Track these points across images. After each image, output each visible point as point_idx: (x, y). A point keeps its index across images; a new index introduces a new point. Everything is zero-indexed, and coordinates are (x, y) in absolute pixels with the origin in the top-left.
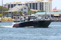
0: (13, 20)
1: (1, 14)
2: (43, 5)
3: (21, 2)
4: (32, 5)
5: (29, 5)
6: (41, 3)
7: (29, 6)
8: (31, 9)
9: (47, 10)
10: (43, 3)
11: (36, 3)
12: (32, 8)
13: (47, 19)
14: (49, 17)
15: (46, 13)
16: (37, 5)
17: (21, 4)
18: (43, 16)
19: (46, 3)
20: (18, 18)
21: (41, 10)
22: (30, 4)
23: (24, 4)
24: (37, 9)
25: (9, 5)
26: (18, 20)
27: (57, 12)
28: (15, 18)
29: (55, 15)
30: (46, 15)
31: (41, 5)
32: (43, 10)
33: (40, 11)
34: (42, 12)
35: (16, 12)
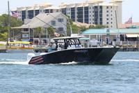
0: (34, 46)
1: (6, 34)
2: (101, 12)
3: (50, 6)
4: (76, 11)
5: (69, 12)
6: (96, 7)
7: (70, 15)
8: (74, 21)
9: (110, 25)
10: (101, 7)
11: (87, 8)
12: (76, 18)
13: (111, 44)
14: (115, 40)
15: (108, 31)
16: (87, 12)
17: (52, 11)
18: (101, 38)
19: (108, 7)
20: (45, 41)
21: (96, 23)
22: (73, 9)
23: (57, 11)
24: (87, 21)
25: (24, 12)
26: (44, 48)
27: (133, 28)
28: (36, 42)
29: (128, 36)
30: (108, 35)
31: (96, 13)
32: (101, 23)
33: (95, 25)
34: (99, 28)
35: (40, 28)
